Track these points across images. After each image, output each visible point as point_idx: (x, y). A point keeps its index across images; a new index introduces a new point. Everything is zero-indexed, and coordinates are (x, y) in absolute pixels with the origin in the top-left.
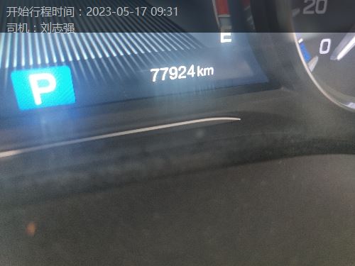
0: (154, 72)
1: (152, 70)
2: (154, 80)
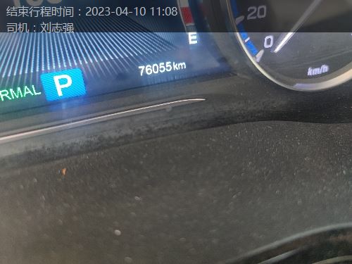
0: (141, 69)
2: (142, 74)
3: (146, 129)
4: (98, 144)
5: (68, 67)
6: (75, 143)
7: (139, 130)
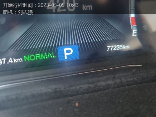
0: (108, 47)
1: (107, 47)
2: (108, 50)
3: (119, 81)
4: (93, 88)
5: (72, 44)
6: (81, 88)
7: (116, 81)
